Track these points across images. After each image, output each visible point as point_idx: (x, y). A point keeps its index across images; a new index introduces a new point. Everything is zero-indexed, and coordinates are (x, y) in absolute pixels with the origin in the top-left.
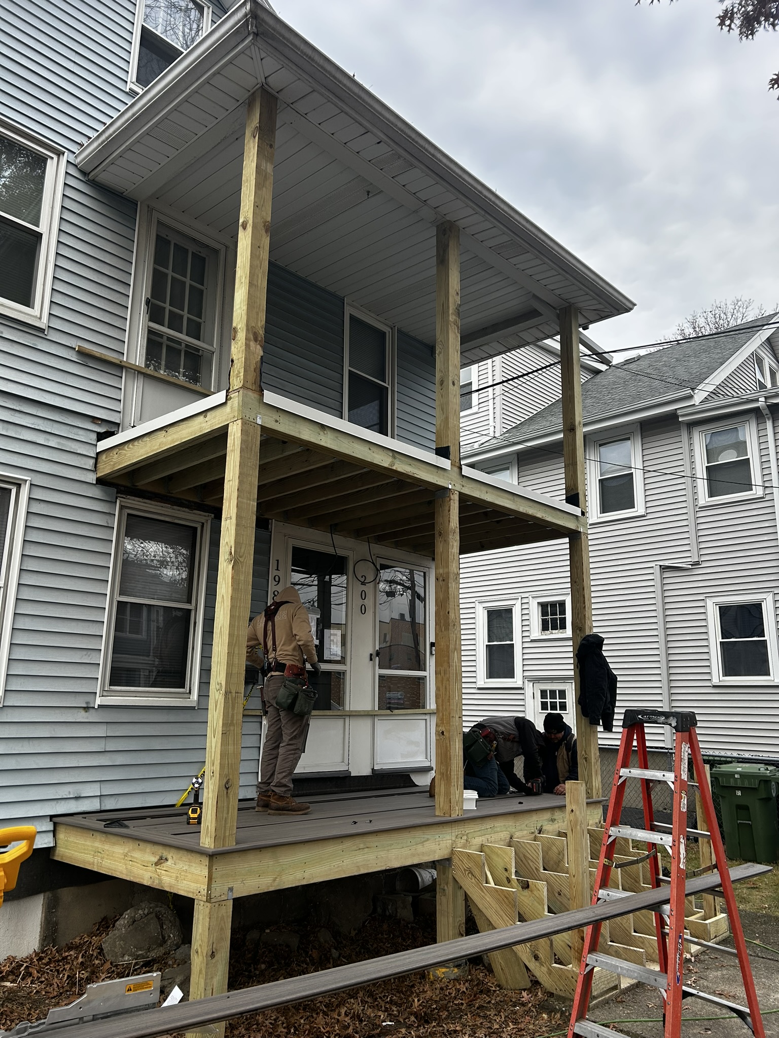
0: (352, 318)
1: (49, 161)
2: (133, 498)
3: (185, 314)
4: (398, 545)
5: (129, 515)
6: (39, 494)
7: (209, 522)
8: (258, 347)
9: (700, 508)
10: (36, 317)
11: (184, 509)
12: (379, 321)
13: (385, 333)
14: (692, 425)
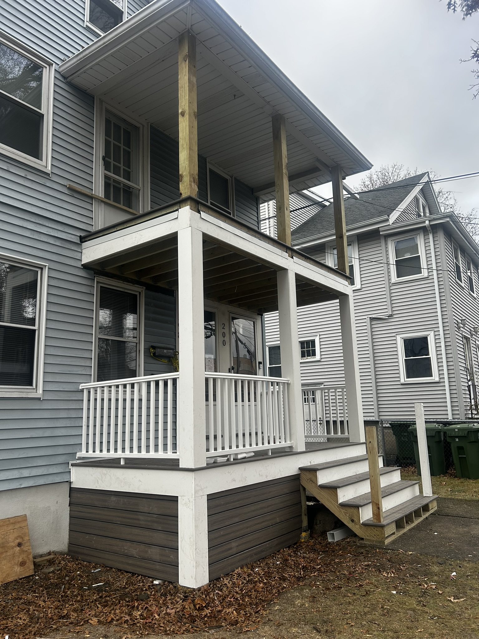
0: (210, 170)
1: (44, 69)
2: (103, 277)
3: (122, 166)
4: (240, 306)
5: (101, 287)
6: (54, 274)
7: (144, 291)
8: (196, 186)
9: (392, 284)
10: (44, 166)
11: (130, 284)
12: (225, 173)
13: (228, 180)
14: (387, 237)
